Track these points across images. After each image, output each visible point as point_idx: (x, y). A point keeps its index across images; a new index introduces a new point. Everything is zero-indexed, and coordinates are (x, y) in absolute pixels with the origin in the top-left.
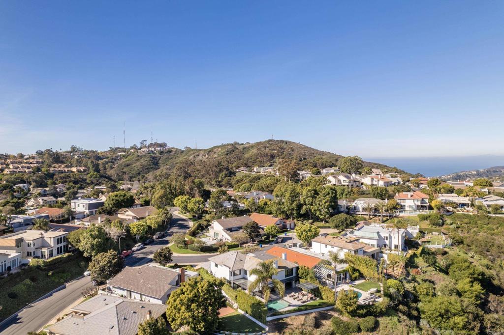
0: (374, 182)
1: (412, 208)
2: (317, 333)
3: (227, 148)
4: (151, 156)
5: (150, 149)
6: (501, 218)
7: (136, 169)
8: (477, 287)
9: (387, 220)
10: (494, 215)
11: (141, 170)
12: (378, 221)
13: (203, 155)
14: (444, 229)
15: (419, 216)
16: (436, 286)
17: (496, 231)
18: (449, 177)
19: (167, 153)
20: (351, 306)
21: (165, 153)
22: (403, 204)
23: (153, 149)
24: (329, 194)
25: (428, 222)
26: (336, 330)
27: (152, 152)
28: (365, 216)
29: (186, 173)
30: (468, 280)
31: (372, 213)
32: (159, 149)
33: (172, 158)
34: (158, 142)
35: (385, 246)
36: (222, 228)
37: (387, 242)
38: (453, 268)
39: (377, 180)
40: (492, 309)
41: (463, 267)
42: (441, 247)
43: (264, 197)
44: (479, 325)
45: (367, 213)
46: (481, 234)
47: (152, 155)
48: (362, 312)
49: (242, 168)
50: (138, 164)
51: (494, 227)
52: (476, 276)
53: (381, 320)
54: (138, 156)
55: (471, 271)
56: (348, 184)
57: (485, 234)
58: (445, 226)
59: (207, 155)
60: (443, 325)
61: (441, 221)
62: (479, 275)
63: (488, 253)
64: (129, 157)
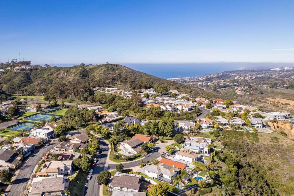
0: (183, 108)
1: (206, 127)
2: (195, 195)
3: (80, 69)
4: (24, 73)
5: (22, 67)
6: (240, 131)
7: (17, 83)
8: (236, 168)
9: (196, 134)
10: (238, 130)
11: (20, 83)
12: (192, 135)
13: (63, 74)
14: (220, 138)
15: (210, 132)
16: (222, 169)
17: (238, 138)
18: (203, 79)
19: (35, 70)
20: (204, 185)
21: (34, 70)
22: (201, 125)
23: (24, 67)
24: (171, 124)
25: (213, 135)
26: (200, 193)
27: (25, 70)
28: (186, 133)
29: (61, 91)
30: (233, 165)
31: (189, 131)
32: (28, 67)
33: (39, 74)
34: (25, 61)
35: (202, 152)
36: (131, 147)
37: (202, 150)
38: (227, 160)
39: (184, 107)
40: (240, 175)
41: (231, 160)
42: (221, 149)
43: (134, 121)
44: (238, 184)
45: (187, 131)
46: (233, 139)
47: (24, 71)
48: (207, 186)
49: (97, 88)
50: (17, 79)
51: (238, 136)
52: (235, 163)
53: (213, 188)
54: (15, 73)
55: (233, 162)
56: (171, 110)
57: (235, 140)
58: (220, 137)
59: (66, 74)
60: (229, 186)
61: (218, 134)
62: (236, 163)
63: (236, 149)
64: (8, 73)
